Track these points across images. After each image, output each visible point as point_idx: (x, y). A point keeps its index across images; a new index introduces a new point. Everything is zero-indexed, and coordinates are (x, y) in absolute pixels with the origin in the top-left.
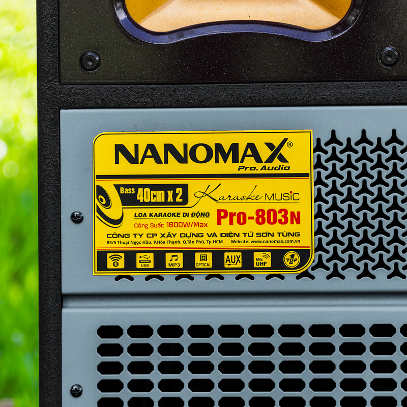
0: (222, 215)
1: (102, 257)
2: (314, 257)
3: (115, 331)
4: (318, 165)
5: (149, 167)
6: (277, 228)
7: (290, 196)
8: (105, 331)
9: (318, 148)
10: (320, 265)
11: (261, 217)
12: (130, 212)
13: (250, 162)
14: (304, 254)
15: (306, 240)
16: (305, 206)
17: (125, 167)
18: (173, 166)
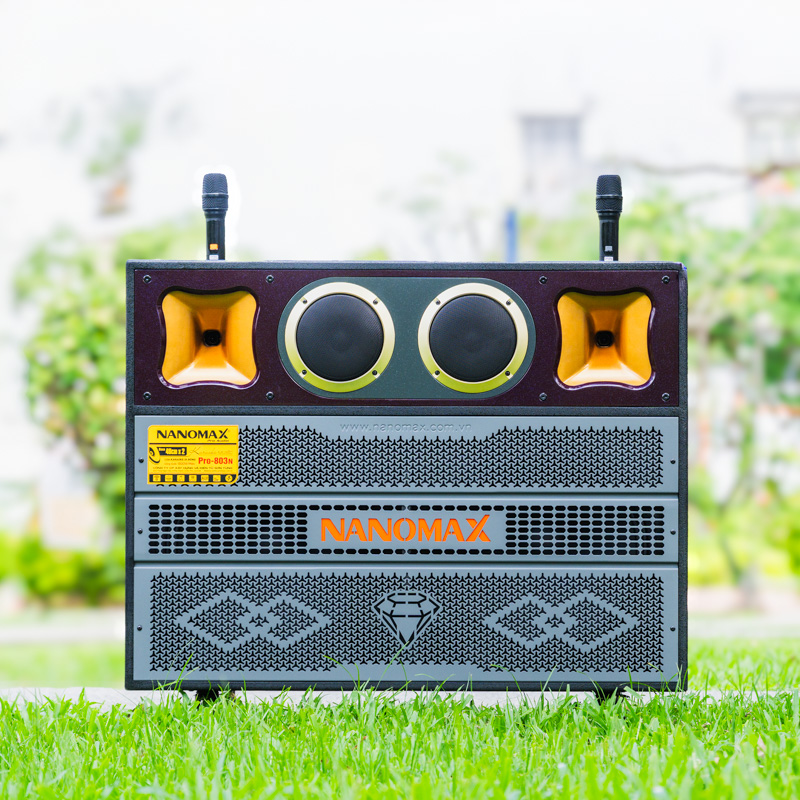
0: (200, 460)
1: (151, 476)
2: (238, 477)
3: (156, 507)
4: (240, 440)
5: (171, 439)
6: (223, 465)
7: (229, 452)
8: (152, 507)
9: (240, 433)
10: (240, 480)
11: (217, 461)
12: (163, 458)
13: (212, 438)
14: (234, 476)
15: (236, 471)
16: (235, 457)
17: (161, 440)
18: (181, 440)
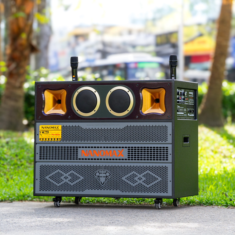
0: (52, 134)
1: (40, 139)
2: (61, 139)
3: (41, 147)
4: (62, 129)
6: (57, 136)
9: (62, 127)
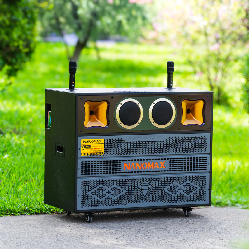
0: (94, 148)
5: (87, 143)
7: (102, 146)
8: (82, 162)
10: (104, 154)
11: (99, 149)
12: (85, 148)
13: (97, 142)
14: (103, 153)
15: (103, 151)
16: (103, 147)
17: (85, 143)
18: (90, 143)
